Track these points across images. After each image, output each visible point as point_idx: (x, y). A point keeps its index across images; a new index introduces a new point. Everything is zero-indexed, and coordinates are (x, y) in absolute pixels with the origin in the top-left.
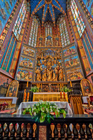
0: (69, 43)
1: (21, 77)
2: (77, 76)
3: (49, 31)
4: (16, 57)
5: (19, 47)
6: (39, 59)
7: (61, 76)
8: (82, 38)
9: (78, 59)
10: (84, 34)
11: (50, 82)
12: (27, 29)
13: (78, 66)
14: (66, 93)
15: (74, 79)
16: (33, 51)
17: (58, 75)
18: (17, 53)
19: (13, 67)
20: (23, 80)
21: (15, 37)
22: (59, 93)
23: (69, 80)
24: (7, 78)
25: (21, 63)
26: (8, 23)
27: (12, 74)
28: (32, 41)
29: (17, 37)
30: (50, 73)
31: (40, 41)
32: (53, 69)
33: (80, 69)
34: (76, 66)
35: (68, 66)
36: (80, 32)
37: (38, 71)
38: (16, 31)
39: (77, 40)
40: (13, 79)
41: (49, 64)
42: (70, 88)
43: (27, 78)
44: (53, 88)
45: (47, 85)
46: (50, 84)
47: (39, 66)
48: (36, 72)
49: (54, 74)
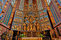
0: (42, 8)
1: (15, 28)
2: (47, 28)
5: (13, 11)
6: (25, 17)
7: (38, 27)
8: (49, 6)
9: (48, 18)
10: (50, 4)
11: (32, 31)
14: (42, 38)
15: (46, 29)
16: (21, 13)
17: (36, 27)
18: (13, 14)
19: (10, 22)
20: (15, 30)
21: (12, 5)
22: (37, 38)
23: (43, 30)
24: (6, 29)
25: (14, 20)
27: (9, 26)
28: (21, 7)
29: (13, 6)
30: (31, 26)
31: (26, 7)
32: (33, 23)
33: (49, 24)
34: (47, 22)
35: (42, 22)
36: (48, 3)
37: (24, 24)
38: (12, 2)
39: (47, 7)
41: (31, 20)
42: (44, 35)
43: (18, 29)
44: (33, 35)
45: (30, 33)
46: (32, 33)
47: (25, 22)
48: (23, 25)
49: (34, 26)
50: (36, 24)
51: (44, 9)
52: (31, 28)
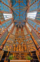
3: (20, 30)
4: (6, 38)
6: (16, 39)
10: (32, 31)
12: (13, 29)
13: (32, 43)
15: (32, 50)
16: (13, 36)
19: (4, 43)
26: (7, 27)
29: (9, 31)
30: (20, 46)
32: (21, 44)
35: (28, 43)
36: (30, 31)
40: (1, 50)
44: (21, 56)
45: (19, 54)
46: (20, 54)
47: (15, 43)
48: (14, 46)
49: (22, 47)
50: (24, 45)
51: (28, 34)
52: (20, 49)
